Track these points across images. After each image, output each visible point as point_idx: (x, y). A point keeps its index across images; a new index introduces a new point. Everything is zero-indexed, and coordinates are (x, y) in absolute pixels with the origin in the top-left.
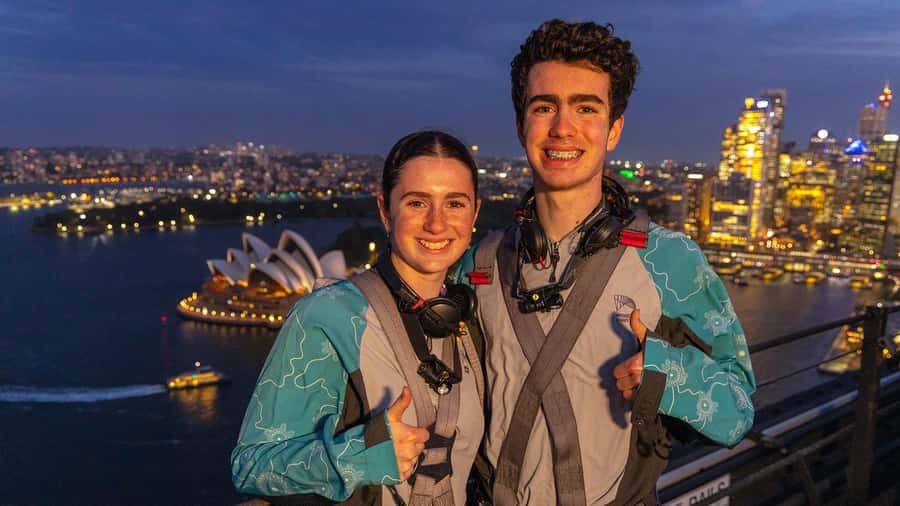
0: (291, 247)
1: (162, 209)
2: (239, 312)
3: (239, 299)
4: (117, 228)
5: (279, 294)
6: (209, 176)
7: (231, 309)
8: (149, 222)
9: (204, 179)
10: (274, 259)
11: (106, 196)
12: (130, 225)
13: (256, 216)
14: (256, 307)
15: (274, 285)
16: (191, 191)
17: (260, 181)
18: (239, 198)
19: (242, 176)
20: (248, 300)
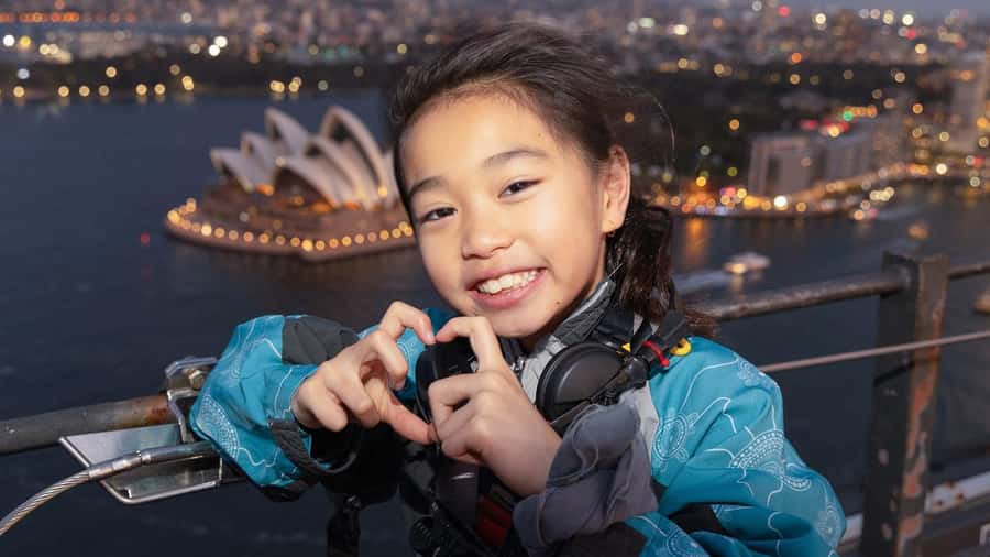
0: (341, 134)
1: (143, 67)
2: (257, 233)
3: (260, 213)
4: (74, 91)
5: (320, 208)
6: (215, 17)
7: (244, 228)
8: (124, 84)
9: (206, 22)
10: (314, 152)
11: (58, 42)
12: (94, 89)
13: (287, 82)
14: (285, 227)
15: (313, 194)
16: (187, 40)
17: (295, 27)
18: (262, 54)
19: (268, 18)
20: (272, 214)
